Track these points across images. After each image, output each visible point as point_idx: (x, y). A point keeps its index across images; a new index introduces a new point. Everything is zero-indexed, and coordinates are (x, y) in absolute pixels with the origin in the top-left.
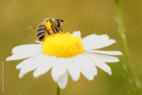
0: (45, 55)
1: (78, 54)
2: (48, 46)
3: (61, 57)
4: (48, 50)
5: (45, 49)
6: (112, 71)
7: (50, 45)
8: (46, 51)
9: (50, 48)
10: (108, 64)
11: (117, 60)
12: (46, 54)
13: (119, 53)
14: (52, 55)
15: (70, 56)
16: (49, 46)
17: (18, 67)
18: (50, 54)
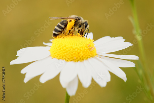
0: (53, 58)
1: (89, 58)
2: (57, 49)
3: (71, 61)
4: (56, 53)
5: (53, 51)
6: (127, 77)
7: (58, 47)
8: (54, 54)
9: (59, 51)
10: (123, 69)
11: (132, 65)
12: (55, 57)
13: (135, 58)
14: (61, 58)
15: (81, 60)
16: (58, 48)
17: (23, 71)
18: (59, 57)
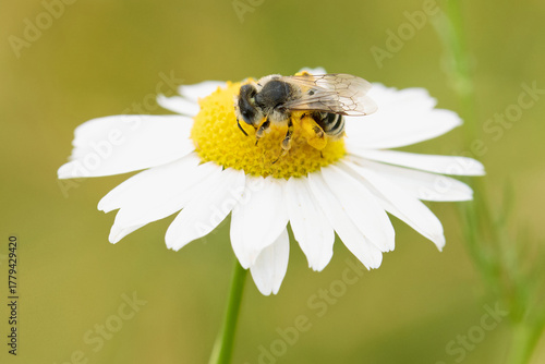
0: (202, 163)
1: (324, 166)
2: (217, 131)
3: (265, 175)
4: (215, 145)
5: (205, 140)
6: (445, 234)
7: (223, 127)
8: (208, 147)
9: (225, 139)
10: (434, 206)
11: (464, 194)
12: (209, 160)
14: (230, 165)
15: (296, 174)
16: (221, 131)
17: (105, 205)
18: (223, 160)
